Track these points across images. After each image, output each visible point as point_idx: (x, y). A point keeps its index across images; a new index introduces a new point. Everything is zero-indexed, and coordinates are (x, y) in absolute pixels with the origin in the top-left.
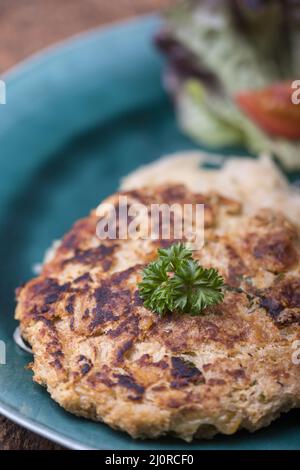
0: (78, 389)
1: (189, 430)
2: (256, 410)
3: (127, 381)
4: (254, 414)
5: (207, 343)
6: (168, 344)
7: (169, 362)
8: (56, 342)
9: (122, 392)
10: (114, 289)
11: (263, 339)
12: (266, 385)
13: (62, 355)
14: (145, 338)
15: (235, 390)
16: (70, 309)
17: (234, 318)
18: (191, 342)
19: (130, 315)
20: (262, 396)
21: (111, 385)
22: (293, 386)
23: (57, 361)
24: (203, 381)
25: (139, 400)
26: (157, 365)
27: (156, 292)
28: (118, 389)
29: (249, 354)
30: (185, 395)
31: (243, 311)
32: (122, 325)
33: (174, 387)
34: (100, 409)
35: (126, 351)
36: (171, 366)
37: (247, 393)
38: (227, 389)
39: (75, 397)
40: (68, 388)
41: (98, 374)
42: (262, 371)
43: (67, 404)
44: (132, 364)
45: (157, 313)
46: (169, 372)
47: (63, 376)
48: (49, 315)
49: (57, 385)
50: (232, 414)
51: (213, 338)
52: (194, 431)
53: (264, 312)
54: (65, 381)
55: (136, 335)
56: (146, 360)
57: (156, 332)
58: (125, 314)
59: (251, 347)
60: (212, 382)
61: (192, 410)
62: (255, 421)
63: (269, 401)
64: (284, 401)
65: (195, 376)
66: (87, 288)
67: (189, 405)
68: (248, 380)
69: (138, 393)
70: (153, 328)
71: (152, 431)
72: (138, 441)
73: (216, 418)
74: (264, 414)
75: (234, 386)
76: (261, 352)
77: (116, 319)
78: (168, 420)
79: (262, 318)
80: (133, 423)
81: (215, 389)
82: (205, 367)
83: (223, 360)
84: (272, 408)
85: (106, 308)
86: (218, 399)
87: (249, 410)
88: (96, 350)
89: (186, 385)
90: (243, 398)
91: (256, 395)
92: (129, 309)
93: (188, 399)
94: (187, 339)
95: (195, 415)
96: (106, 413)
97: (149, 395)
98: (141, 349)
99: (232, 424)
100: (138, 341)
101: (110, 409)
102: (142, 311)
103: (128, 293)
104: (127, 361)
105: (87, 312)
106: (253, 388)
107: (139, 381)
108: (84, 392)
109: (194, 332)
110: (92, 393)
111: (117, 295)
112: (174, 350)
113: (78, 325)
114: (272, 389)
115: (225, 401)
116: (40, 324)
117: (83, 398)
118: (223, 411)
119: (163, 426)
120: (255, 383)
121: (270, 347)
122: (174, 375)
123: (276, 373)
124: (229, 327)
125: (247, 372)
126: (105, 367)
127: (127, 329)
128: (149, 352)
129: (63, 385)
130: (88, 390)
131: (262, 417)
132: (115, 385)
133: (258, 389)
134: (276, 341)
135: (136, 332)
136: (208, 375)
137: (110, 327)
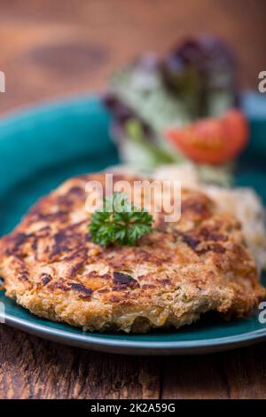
0: (40, 294)
1: (127, 321)
2: (180, 307)
3: (79, 287)
4: (179, 310)
5: (142, 263)
6: (111, 264)
7: (112, 276)
8: (23, 267)
9: (75, 294)
10: (69, 233)
11: (184, 261)
12: (187, 289)
13: (28, 274)
14: (93, 262)
15: (163, 292)
16: (34, 247)
17: (162, 248)
18: (129, 263)
19: (81, 247)
20: (185, 296)
21: (66, 290)
22: (209, 290)
23: (24, 276)
24: (139, 286)
25: (88, 298)
26: (102, 277)
27: (101, 229)
28: (71, 292)
29: (175, 271)
30: (124, 294)
31: (169, 244)
32: (75, 254)
33: (115, 289)
34: (57, 308)
35: (78, 269)
36: (113, 277)
37: (173, 295)
38: (157, 291)
39: (38, 299)
40: (32, 294)
41: (56, 283)
42: (184, 281)
43: (32, 305)
44: (83, 278)
45: (102, 246)
46: (111, 281)
47: (28, 285)
48: (19, 253)
49: (24, 293)
50: (161, 309)
51: (146, 259)
52: (132, 322)
53: (186, 245)
54: (30, 289)
55: (86, 259)
56: (93, 275)
57: (101, 258)
58: (77, 247)
59: (176, 266)
60: (145, 287)
61: (129, 304)
62: (179, 315)
63: (190, 300)
64: (202, 301)
65: (132, 283)
66: (48, 234)
67: (127, 301)
68: (174, 285)
69: (87, 294)
70: (99, 255)
71: (98, 322)
72: (88, 333)
73: (149, 312)
74: (186, 310)
75: (162, 289)
76: (184, 270)
77: (71, 250)
78: (110, 311)
79: (184, 248)
80: (83, 314)
81: (148, 291)
82: (139, 277)
83: (153, 274)
84: (192, 306)
85: (63, 244)
86: (150, 297)
87: (174, 306)
88: (54, 270)
89: (125, 288)
90: (169, 298)
91: (180, 296)
92: (80, 244)
93: (126, 297)
94: (126, 261)
95: (132, 309)
96: (62, 310)
97: (96, 295)
98: (90, 268)
99: (161, 317)
100: (88, 264)
101: (66, 306)
102: (90, 245)
103: (80, 235)
104: (79, 276)
105: (48, 248)
106: (177, 292)
107: (87, 287)
108: (45, 296)
109: (131, 257)
110: (51, 295)
111: (71, 236)
112: (115, 267)
113: (40, 257)
114: (193, 292)
115: (155, 299)
116: (12, 258)
117: (44, 300)
118: (154, 306)
119: (107, 316)
120: (178, 288)
121: (191, 266)
122: (115, 282)
123: (196, 282)
124: (158, 253)
125: (172, 282)
126: (61, 279)
127: (78, 256)
128: (96, 270)
129: (29, 292)
130: (48, 294)
131: (185, 313)
132: (69, 289)
133: (181, 292)
134: (196, 262)
135: (86, 257)
136: (142, 283)
137: (65, 255)
